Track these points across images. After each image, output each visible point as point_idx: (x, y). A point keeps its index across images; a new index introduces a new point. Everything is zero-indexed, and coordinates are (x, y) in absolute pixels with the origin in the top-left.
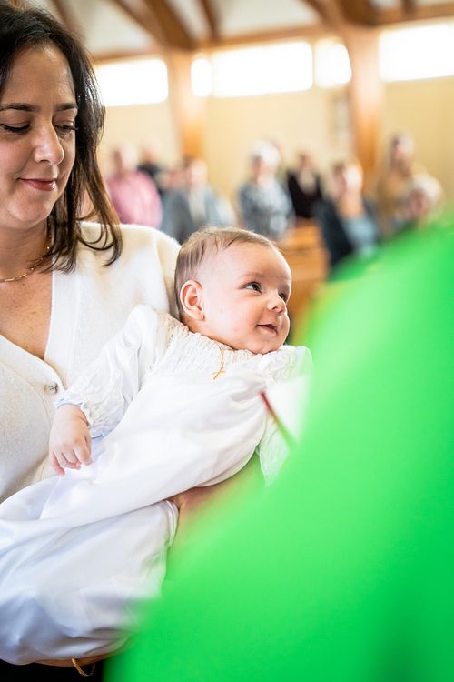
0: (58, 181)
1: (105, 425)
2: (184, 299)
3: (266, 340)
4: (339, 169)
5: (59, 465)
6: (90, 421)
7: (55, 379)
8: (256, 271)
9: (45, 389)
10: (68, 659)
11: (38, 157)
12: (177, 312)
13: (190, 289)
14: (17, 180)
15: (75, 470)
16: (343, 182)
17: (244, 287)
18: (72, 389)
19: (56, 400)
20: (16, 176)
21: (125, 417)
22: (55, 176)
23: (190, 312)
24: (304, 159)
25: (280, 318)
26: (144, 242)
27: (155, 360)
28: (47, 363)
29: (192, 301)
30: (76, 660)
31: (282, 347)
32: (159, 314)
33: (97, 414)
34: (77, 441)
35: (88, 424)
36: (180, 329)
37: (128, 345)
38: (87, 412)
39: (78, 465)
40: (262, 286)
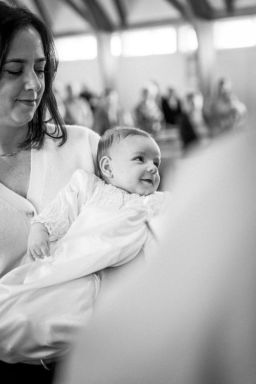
0: (37, 101)
1: (58, 234)
2: (102, 166)
3: (147, 188)
4: (190, 97)
5: (32, 256)
6: (50, 232)
7: (32, 209)
8: (141, 151)
9: (27, 214)
10: (38, 360)
11: (27, 87)
12: (99, 173)
13: (105, 161)
14: (15, 101)
15: (41, 259)
16: (193, 104)
17: (134, 159)
18: (41, 215)
19: (32, 220)
20: (15, 99)
21: (69, 230)
22: (36, 98)
23: (105, 173)
24: (171, 91)
25: (154, 176)
26: (81, 135)
27: (87, 199)
28: (28, 200)
29: (106, 167)
30: (43, 360)
31: (156, 192)
32: (89, 174)
33: (54, 229)
34: (42, 244)
35: (49, 234)
36: (100, 183)
37: (72, 191)
38: (48, 228)
39: (42, 256)
40: (145, 159)
